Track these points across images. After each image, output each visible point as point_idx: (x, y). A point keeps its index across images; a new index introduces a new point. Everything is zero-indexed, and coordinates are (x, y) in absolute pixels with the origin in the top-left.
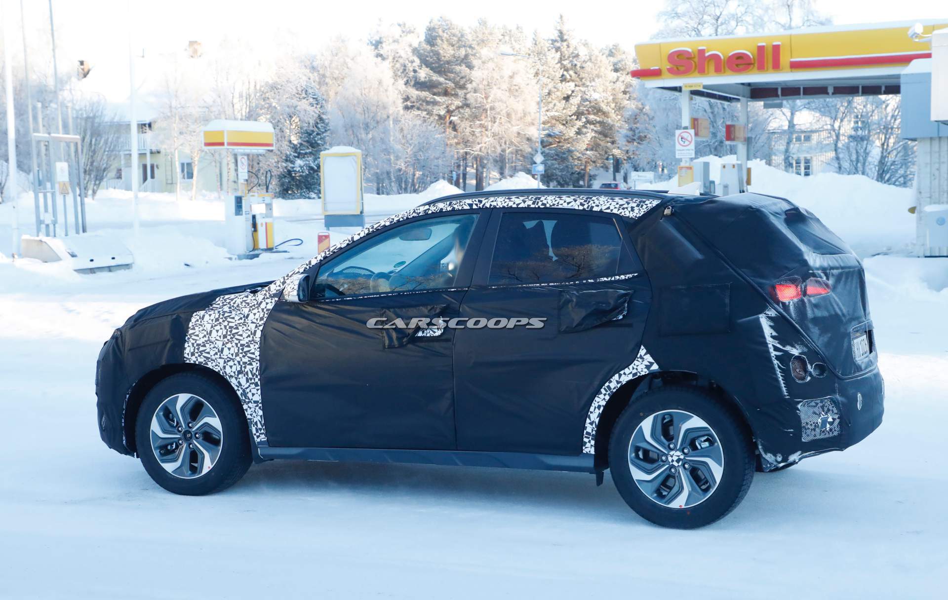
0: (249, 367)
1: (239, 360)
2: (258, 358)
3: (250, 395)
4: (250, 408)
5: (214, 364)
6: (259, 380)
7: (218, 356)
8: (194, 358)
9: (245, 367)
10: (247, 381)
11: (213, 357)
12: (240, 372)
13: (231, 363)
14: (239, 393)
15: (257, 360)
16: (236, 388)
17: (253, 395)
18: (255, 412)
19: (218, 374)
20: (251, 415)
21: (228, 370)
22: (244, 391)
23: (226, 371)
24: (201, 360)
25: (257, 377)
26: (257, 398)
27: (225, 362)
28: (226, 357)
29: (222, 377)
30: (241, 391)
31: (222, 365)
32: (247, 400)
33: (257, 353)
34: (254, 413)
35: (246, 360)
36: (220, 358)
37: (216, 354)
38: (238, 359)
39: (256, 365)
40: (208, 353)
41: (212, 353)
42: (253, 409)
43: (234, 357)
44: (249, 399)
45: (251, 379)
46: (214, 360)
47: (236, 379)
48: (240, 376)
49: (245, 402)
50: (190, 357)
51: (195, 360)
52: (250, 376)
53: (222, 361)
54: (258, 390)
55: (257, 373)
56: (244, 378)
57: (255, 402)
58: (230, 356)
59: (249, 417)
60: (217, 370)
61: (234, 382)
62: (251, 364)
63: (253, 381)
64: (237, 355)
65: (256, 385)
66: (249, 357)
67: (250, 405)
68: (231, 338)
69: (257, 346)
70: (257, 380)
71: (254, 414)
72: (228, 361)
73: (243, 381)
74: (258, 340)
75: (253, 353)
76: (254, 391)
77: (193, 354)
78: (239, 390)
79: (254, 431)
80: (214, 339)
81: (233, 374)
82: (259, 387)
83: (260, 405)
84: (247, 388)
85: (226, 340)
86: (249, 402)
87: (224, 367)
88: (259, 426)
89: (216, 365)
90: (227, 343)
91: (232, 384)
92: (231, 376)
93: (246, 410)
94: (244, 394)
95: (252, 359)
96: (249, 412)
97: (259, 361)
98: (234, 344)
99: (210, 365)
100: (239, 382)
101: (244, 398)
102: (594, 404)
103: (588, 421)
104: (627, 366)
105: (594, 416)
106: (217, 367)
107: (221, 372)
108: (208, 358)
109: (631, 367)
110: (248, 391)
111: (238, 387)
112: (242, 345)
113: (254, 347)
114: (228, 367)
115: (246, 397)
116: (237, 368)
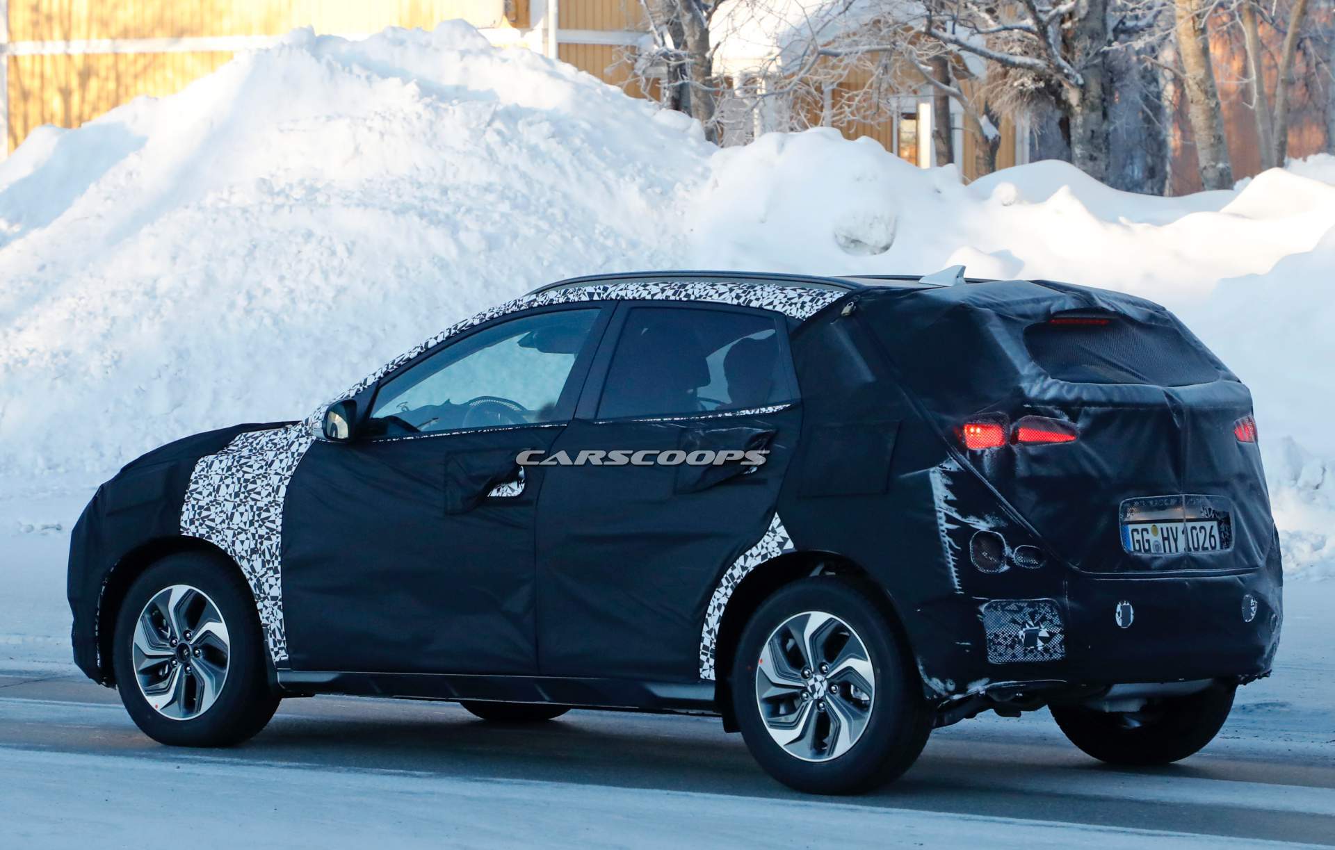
0: (266, 543)
1: (254, 531)
2: (280, 529)
3: (266, 587)
4: (266, 609)
5: (220, 538)
6: (280, 563)
7: (225, 526)
8: (193, 529)
9: (261, 543)
10: (264, 566)
11: (219, 527)
12: (254, 551)
13: (243, 537)
14: (252, 583)
15: (278, 532)
16: (248, 576)
17: (271, 586)
18: (273, 614)
19: (223, 552)
20: (268, 618)
21: (238, 547)
22: (258, 580)
23: (236, 548)
24: (203, 531)
25: (276, 558)
26: (274, 592)
27: (235, 535)
28: (236, 527)
29: (230, 557)
30: (255, 580)
31: (230, 539)
32: (262, 594)
33: (279, 523)
34: (270, 616)
35: (263, 531)
36: (229, 528)
37: (224, 521)
38: (251, 530)
39: (276, 539)
40: (214, 520)
41: (218, 520)
42: (270, 610)
43: (247, 527)
44: (265, 591)
45: (269, 562)
46: (220, 532)
47: (249, 561)
48: (255, 556)
49: (260, 598)
50: (187, 526)
51: (194, 531)
52: (268, 557)
53: (230, 533)
54: (277, 579)
55: (277, 553)
56: (260, 560)
57: (275, 599)
58: (242, 525)
59: (264, 622)
60: (223, 548)
61: (245, 566)
62: (269, 539)
63: (271, 565)
64: (251, 523)
65: (276, 571)
66: (267, 528)
67: (266, 601)
68: (245, 498)
69: (279, 511)
70: (276, 563)
71: (272, 619)
72: (239, 533)
73: (258, 564)
74: (280, 502)
75: (273, 522)
76: (272, 581)
77: (192, 522)
78: (251, 579)
80: (222, 499)
81: (244, 554)
82: (279, 575)
83: (280, 603)
84: (262, 576)
85: (238, 500)
86: (264, 597)
87: (234, 542)
88: (279, 636)
90: (238, 506)
91: (242, 568)
92: (242, 558)
93: (261, 610)
94: (260, 586)
95: (272, 530)
96: (265, 615)
97: (281, 533)
98: (248, 508)
99: (213, 541)
100: (252, 567)
101: (257, 592)
102: (714, 603)
103: (705, 628)
104: (755, 544)
105: (713, 620)
106: (223, 543)
107: (229, 550)
108: (211, 528)
109: (759, 545)
110: (264, 580)
111: (251, 573)
112: (259, 509)
113: (275, 512)
114: (238, 542)
115: (261, 589)
116: (250, 544)
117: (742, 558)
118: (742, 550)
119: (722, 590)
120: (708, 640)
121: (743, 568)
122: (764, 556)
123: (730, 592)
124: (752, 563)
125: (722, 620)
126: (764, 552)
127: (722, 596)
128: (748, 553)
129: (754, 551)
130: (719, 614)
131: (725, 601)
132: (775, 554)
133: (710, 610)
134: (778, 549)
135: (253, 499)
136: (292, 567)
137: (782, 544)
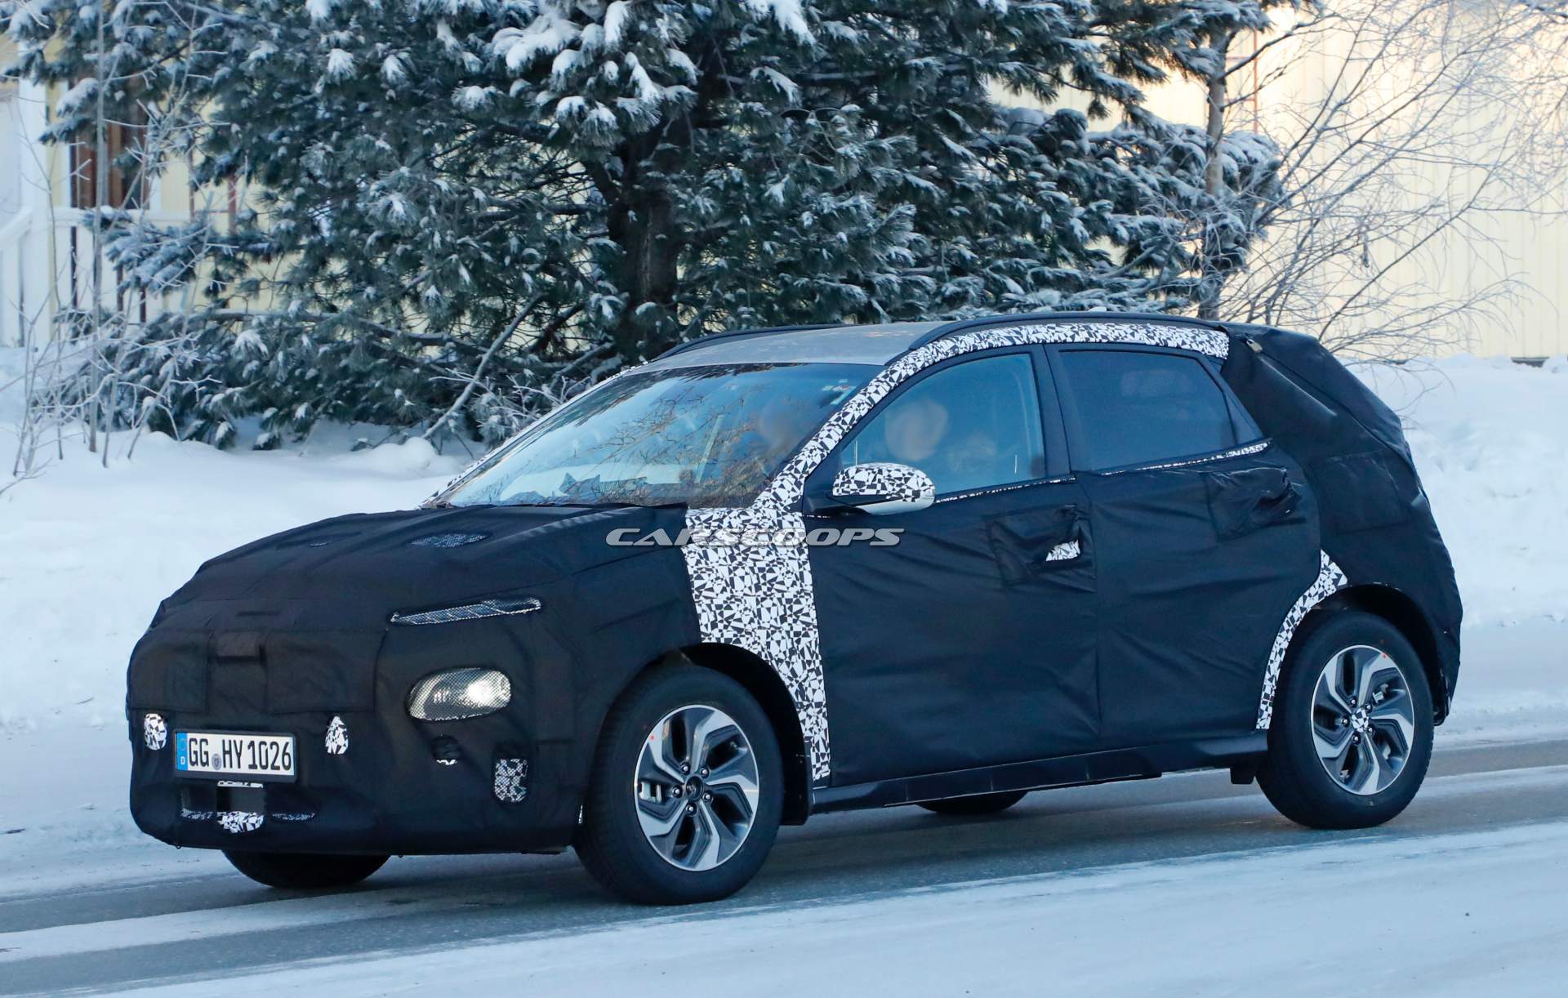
0: (804, 641)
1: (788, 628)
2: (815, 622)
3: (809, 693)
4: (810, 717)
5: (751, 640)
6: (821, 662)
7: (755, 625)
8: (716, 633)
9: (798, 642)
10: (804, 668)
11: (749, 628)
12: (792, 652)
13: (777, 636)
14: (792, 691)
15: (814, 627)
16: (787, 682)
17: (814, 691)
18: (817, 723)
19: (757, 657)
20: (811, 730)
21: (774, 649)
22: (800, 686)
23: (771, 650)
24: (729, 634)
25: (817, 658)
26: (820, 697)
27: (768, 636)
28: (768, 626)
29: (765, 663)
30: (796, 686)
31: (763, 641)
32: (805, 703)
33: (813, 614)
34: (814, 726)
35: (798, 627)
36: (760, 628)
37: (752, 621)
38: (786, 626)
39: (814, 635)
40: (739, 620)
41: (746, 620)
42: (814, 719)
43: (779, 625)
44: (808, 700)
45: (809, 662)
46: (750, 634)
47: (788, 664)
48: (794, 658)
49: (802, 706)
50: (709, 631)
51: (719, 635)
52: (808, 657)
53: (762, 634)
54: (820, 682)
55: (818, 652)
56: (800, 661)
57: (818, 705)
58: (773, 622)
59: (807, 734)
60: (756, 652)
61: (783, 671)
62: (806, 635)
63: (812, 666)
64: (783, 619)
65: (818, 673)
66: (803, 622)
67: (811, 711)
68: (769, 589)
69: (811, 601)
70: (817, 662)
71: (816, 729)
72: (773, 632)
73: (798, 667)
74: (810, 589)
75: (807, 615)
76: (815, 685)
77: (714, 625)
78: (792, 685)
79: (814, 761)
80: (741, 594)
81: (782, 656)
82: (821, 677)
83: (825, 710)
84: (804, 680)
85: (760, 593)
86: (808, 706)
87: (768, 644)
88: (822, 749)
89: (754, 643)
90: (763, 599)
91: (781, 675)
92: (779, 661)
93: (804, 721)
94: (801, 691)
95: (808, 624)
96: (808, 724)
97: (817, 627)
98: (775, 601)
99: (744, 644)
100: (793, 671)
101: (800, 700)
102: (1276, 648)
103: (1267, 676)
104: (1312, 583)
105: (1274, 669)
106: (756, 646)
107: (763, 654)
108: (739, 630)
109: (1316, 584)
110: (806, 684)
111: (791, 679)
112: (789, 601)
113: (807, 604)
114: (773, 644)
115: (803, 696)
116: (786, 644)
117: (1301, 599)
118: (1300, 591)
119: (1284, 634)
120: (1269, 688)
121: (1303, 609)
122: (1321, 595)
123: (1290, 635)
124: (1311, 603)
125: (1282, 666)
126: (1321, 590)
127: (1283, 641)
128: (1307, 594)
129: (1312, 591)
130: (1280, 659)
131: (1285, 645)
132: (1330, 593)
133: (1272, 657)
134: (1333, 587)
135: (778, 591)
136: (834, 665)
137: (1335, 582)
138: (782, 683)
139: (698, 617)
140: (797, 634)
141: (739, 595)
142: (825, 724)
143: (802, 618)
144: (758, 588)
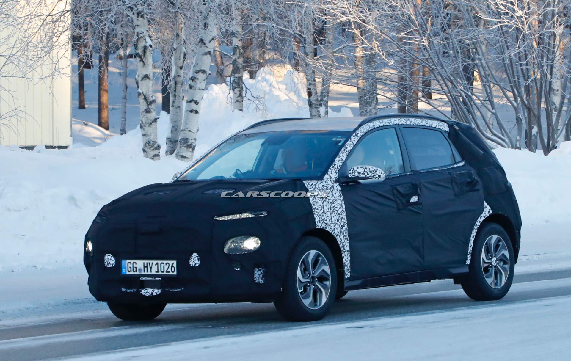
0: (344, 228)
2: (346, 222)
3: (345, 247)
4: (345, 255)
5: (330, 228)
6: (348, 236)
9: (342, 228)
10: (344, 238)
11: (329, 223)
12: (341, 232)
13: (336, 226)
14: (341, 246)
16: (339, 243)
19: (331, 234)
21: (336, 231)
22: (343, 244)
24: (324, 225)
25: (347, 234)
26: (348, 248)
27: (334, 226)
28: (334, 222)
29: (333, 236)
31: (333, 228)
33: (346, 219)
34: (346, 259)
35: (342, 223)
36: (332, 223)
37: (329, 221)
38: (338, 223)
39: (346, 226)
40: (326, 220)
41: (328, 220)
45: (345, 236)
46: (329, 225)
47: (340, 236)
48: (341, 234)
49: (343, 251)
50: (318, 224)
51: (320, 225)
52: (345, 234)
53: (332, 225)
55: (347, 232)
56: (343, 235)
57: (348, 251)
58: (335, 222)
59: (344, 262)
60: (331, 232)
61: (338, 239)
62: (344, 226)
64: (338, 220)
65: (347, 240)
67: (345, 253)
68: (333, 209)
69: (345, 214)
71: (347, 260)
73: (342, 237)
74: (344, 210)
75: (344, 219)
76: (347, 244)
78: (341, 244)
79: (346, 271)
81: (338, 234)
82: (348, 241)
83: (349, 253)
84: (344, 242)
85: (331, 211)
86: (345, 251)
87: (334, 229)
88: (348, 267)
90: (332, 213)
92: (337, 235)
93: (344, 257)
94: (343, 246)
95: (344, 222)
98: (336, 214)
99: (327, 229)
100: (341, 239)
102: (472, 235)
104: (482, 212)
105: (472, 243)
106: (331, 230)
107: (333, 233)
108: (326, 224)
110: (344, 244)
111: (340, 242)
112: (339, 214)
113: (344, 214)
114: (336, 229)
115: (344, 248)
116: (339, 229)
117: (479, 218)
118: (479, 216)
119: (474, 230)
120: (470, 249)
121: (480, 222)
122: (485, 217)
123: (476, 231)
124: (482, 219)
125: (474, 242)
126: (485, 215)
127: (474, 233)
129: (482, 215)
130: (473, 239)
132: (487, 216)
133: (471, 239)
134: (488, 214)
135: (336, 210)
136: (352, 238)
137: (489, 212)
138: (338, 243)
139: (315, 219)
140: (342, 226)
141: (325, 211)
142: (349, 258)
143: (343, 220)
144: (331, 209)
